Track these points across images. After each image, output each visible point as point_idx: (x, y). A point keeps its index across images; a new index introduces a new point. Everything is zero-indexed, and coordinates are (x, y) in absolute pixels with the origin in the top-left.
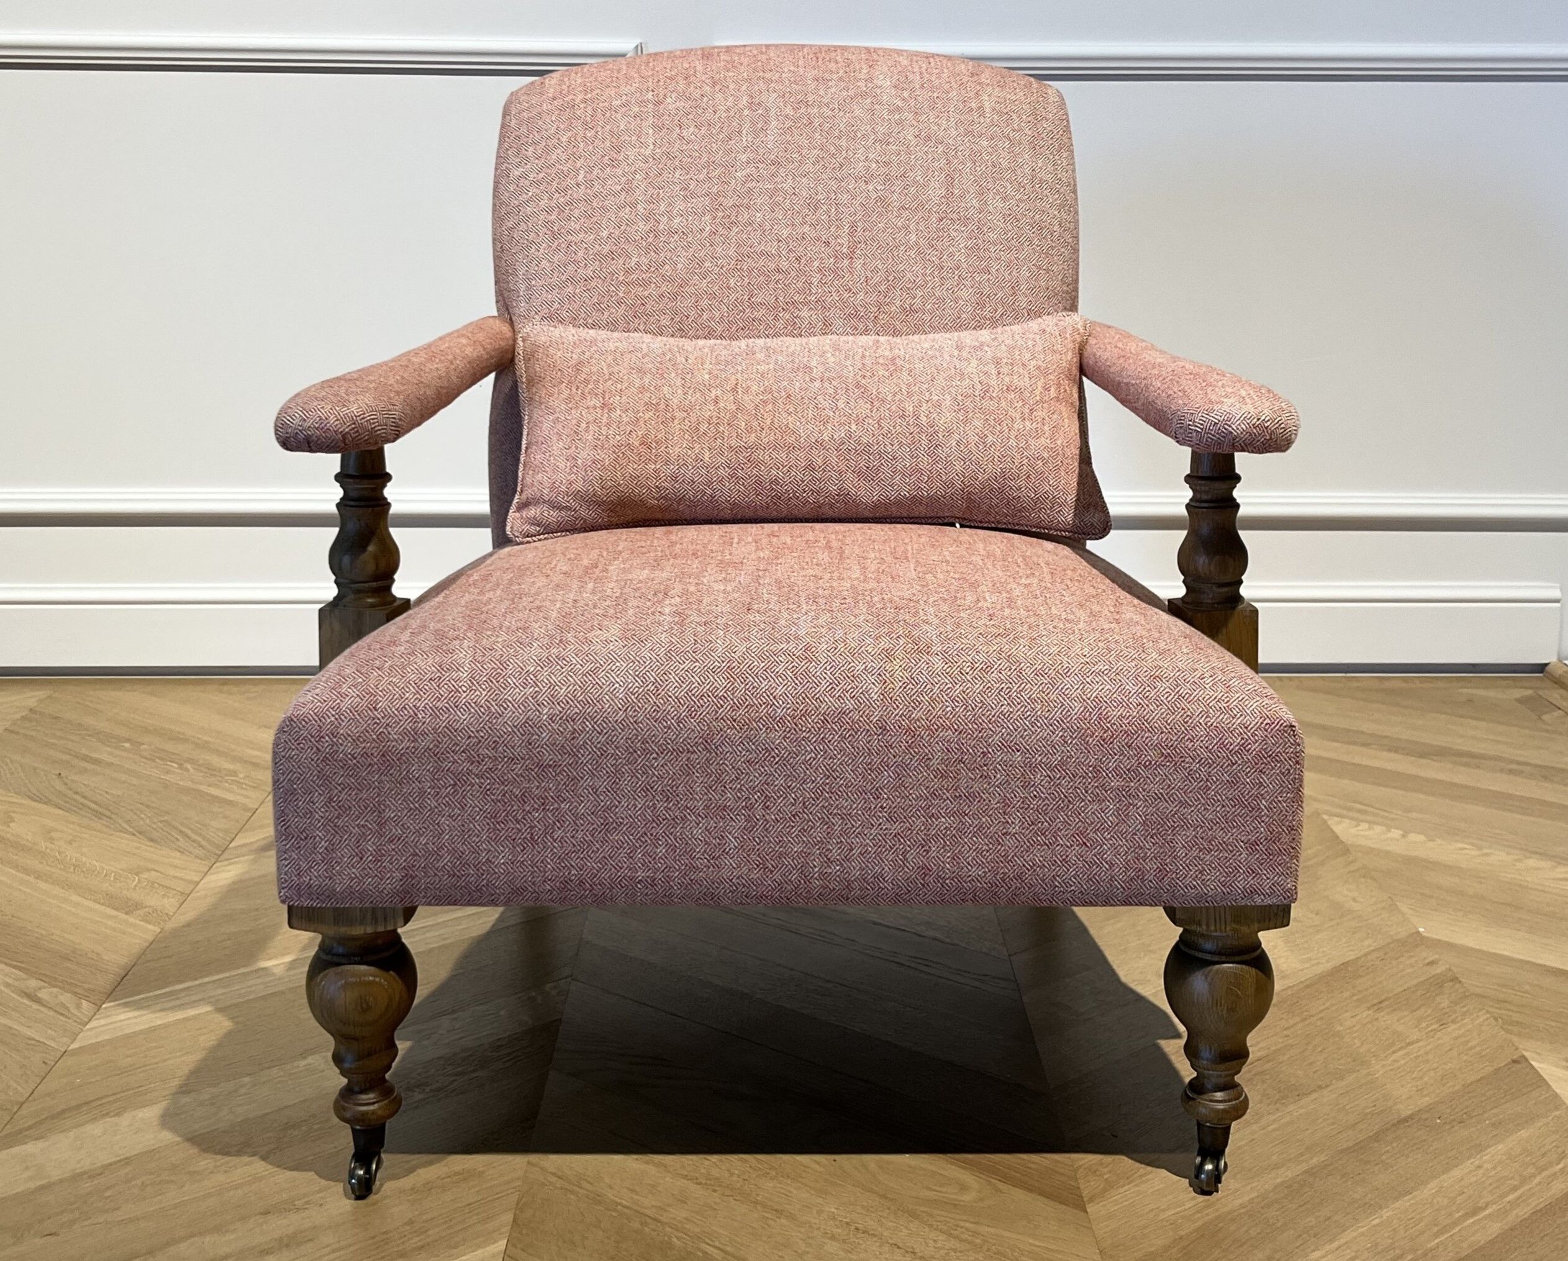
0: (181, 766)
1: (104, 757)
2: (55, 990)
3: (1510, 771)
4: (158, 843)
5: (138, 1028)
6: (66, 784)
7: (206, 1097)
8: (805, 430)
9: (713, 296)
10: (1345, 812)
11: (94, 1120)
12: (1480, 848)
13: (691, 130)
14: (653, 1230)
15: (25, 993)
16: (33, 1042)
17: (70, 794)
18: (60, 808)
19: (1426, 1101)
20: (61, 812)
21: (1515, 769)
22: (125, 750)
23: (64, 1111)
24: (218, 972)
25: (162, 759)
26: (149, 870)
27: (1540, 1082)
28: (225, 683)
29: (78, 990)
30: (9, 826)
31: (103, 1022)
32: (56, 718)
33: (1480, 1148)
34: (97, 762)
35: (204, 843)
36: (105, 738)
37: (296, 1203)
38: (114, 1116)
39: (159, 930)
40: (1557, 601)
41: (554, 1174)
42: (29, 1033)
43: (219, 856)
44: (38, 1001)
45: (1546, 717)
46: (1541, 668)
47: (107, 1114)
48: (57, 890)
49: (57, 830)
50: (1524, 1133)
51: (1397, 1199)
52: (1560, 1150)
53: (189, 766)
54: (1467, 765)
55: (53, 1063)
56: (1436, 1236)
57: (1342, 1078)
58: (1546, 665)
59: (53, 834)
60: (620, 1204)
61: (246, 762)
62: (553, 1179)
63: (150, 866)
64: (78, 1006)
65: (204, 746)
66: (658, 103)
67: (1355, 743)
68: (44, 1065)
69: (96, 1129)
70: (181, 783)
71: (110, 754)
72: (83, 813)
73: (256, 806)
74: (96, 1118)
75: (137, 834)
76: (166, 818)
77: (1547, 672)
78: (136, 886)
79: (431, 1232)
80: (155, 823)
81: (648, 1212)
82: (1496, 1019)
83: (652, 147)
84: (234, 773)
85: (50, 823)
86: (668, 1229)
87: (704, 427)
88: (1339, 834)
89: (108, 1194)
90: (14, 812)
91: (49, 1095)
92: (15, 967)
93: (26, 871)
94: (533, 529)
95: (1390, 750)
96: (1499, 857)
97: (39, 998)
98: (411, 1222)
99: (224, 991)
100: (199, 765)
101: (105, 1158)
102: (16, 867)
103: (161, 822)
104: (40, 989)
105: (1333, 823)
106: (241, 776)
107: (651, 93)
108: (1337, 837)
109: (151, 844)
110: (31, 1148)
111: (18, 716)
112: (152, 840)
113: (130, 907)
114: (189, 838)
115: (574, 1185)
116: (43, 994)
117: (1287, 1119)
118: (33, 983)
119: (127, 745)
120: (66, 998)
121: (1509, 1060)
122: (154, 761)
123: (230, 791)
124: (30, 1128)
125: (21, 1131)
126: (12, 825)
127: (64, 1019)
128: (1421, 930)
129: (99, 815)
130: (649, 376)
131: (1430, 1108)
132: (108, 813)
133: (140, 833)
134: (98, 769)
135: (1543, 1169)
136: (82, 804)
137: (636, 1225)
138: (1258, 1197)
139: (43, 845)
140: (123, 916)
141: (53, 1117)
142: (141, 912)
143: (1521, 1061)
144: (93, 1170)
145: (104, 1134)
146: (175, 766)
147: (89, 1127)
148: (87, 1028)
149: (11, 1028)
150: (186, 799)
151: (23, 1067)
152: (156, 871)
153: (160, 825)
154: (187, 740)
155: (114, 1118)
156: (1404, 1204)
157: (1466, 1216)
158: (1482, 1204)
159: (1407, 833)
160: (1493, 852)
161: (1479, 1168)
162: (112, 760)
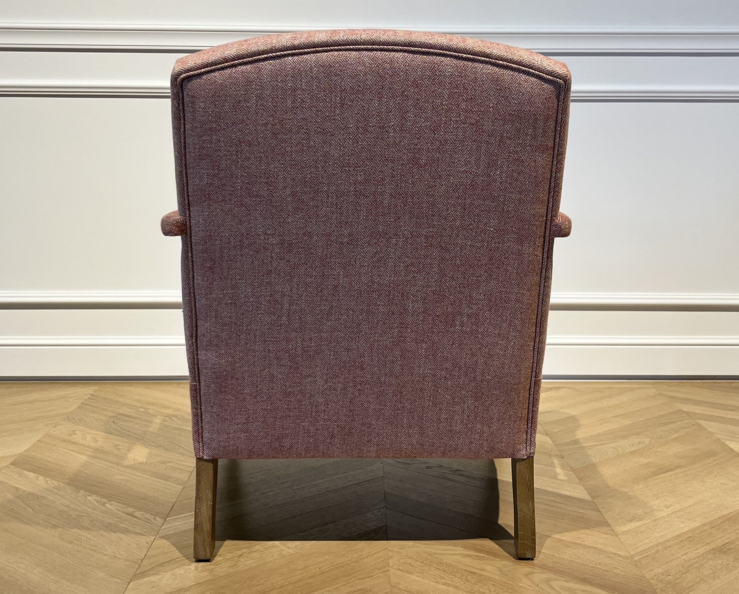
1: (133, 414)
2: (142, 512)
4: (170, 451)
5: (186, 529)
6: (118, 426)
7: (230, 557)
15: (127, 513)
17: (121, 430)
20: (119, 437)
23: (163, 563)
29: (152, 512)
31: (169, 526)
32: (104, 398)
34: (130, 416)
36: (130, 406)
39: (183, 487)
47: (184, 565)
48: (129, 471)
49: (120, 445)
53: (174, 419)
55: (151, 543)
59: (119, 447)
63: (169, 460)
64: (155, 519)
67: (727, 410)
68: (147, 544)
70: (173, 425)
72: (131, 438)
75: (159, 447)
76: (170, 440)
78: (165, 469)
80: (165, 442)
85: (116, 443)
88: (733, 448)
90: (98, 438)
91: (153, 556)
92: (119, 502)
93: (111, 462)
97: (135, 516)
102: (105, 460)
103: (168, 442)
104: (134, 512)
105: (727, 443)
108: (732, 449)
109: (166, 451)
110: (152, 578)
111: (86, 397)
112: (166, 449)
113: (165, 477)
116: (136, 514)
118: (130, 510)
120: (148, 516)
124: (148, 570)
125: (145, 572)
127: (151, 525)
129: (138, 439)
132: (142, 438)
134: (131, 419)
136: (129, 434)
139: (116, 452)
140: (164, 482)
141: (159, 565)
142: (171, 480)
144: (186, 588)
145: (185, 572)
146: (168, 418)
147: (177, 570)
148: (162, 528)
149: (127, 528)
150: (177, 432)
151: (137, 544)
152: (172, 462)
153: (168, 443)
154: (170, 408)
155: (187, 567)
162: (136, 415)
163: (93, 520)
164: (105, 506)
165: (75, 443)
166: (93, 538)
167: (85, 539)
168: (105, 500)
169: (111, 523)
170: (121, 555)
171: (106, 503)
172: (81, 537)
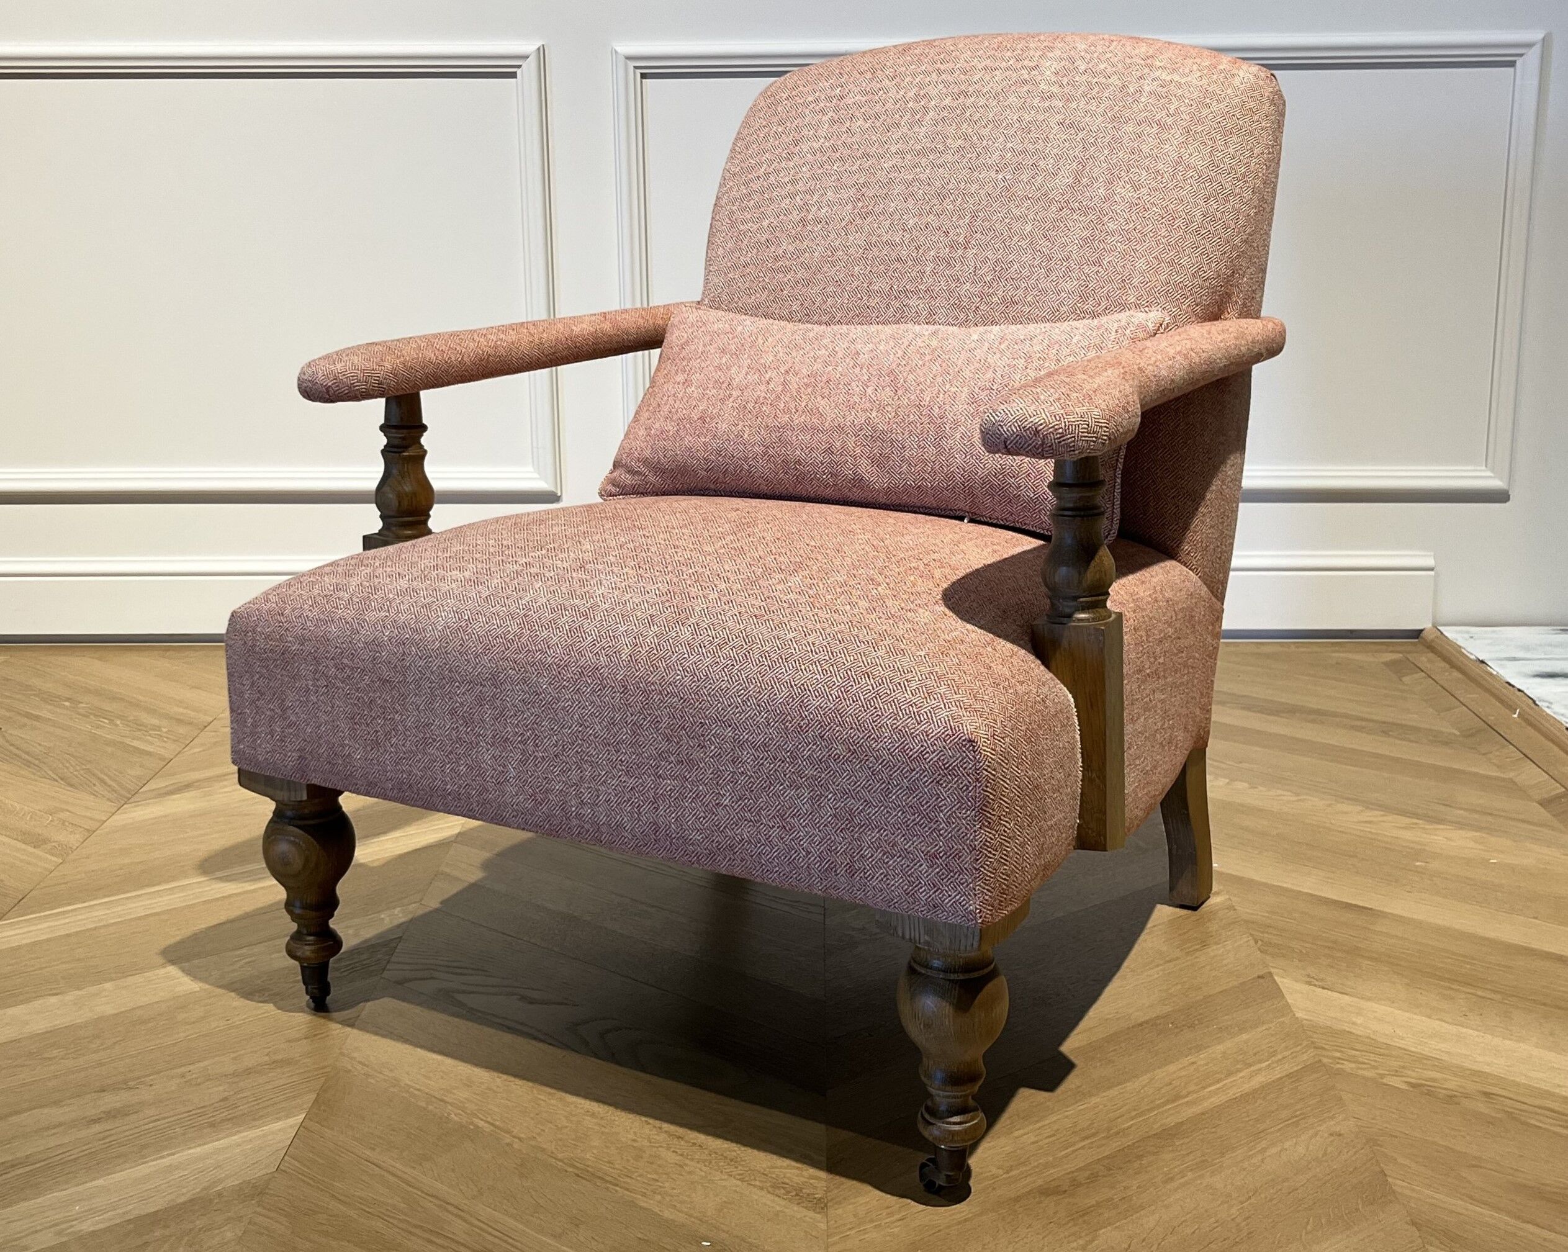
0: (111, 721)
1: (44, 713)
3: (1353, 727)
4: (76, 788)
12: (1298, 795)
14: (438, 1109)
19: (1167, 1009)
21: (1358, 724)
22: (66, 708)
24: (106, 897)
25: (95, 715)
26: (63, 810)
27: (1278, 993)
28: (168, 649)
32: (8, 680)
33: (1199, 1048)
34: (37, 718)
35: (118, 788)
36: (48, 698)
40: (1432, 569)
41: (360, 1062)
43: (129, 799)
45: (1406, 679)
46: (1417, 634)
50: (1245, 1037)
51: (1109, 1088)
52: (1272, 1051)
53: (120, 723)
54: (1313, 721)
56: (1132, 1118)
58: (1421, 631)
60: (412, 1087)
61: (171, 718)
63: (65, 807)
65: (136, 705)
70: (108, 737)
71: (50, 711)
72: (16, 762)
73: (173, 757)
75: (59, 780)
76: (88, 767)
77: (1422, 638)
78: (48, 824)
79: (242, 1107)
80: (76, 771)
81: (436, 1095)
82: (1256, 942)
84: (159, 728)
86: (450, 1107)
95: (1243, 708)
96: (1314, 803)
98: (225, 1099)
100: (129, 721)
103: (83, 769)
106: (167, 731)
109: (70, 789)
112: (71, 785)
113: (38, 841)
114: (105, 783)
115: (375, 1070)
119: (67, 704)
121: (1255, 976)
122: (89, 717)
123: (152, 744)
129: (28, 764)
131: (1166, 1016)
132: (37, 762)
133: (62, 779)
134: (36, 725)
135: (1250, 1065)
136: (15, 755)
137: (422, 1104)
140: (31, 849)
142: (49, 846)
143: (1266, 977)
146: (105, 721)
150: (109, 750)
152: (68, 811)
154: (122, 700)
156: (1113, 1092)
157: (1168, 1102)
158: (1184, 1092)
159: (1232, 780)
160: (1307, 797)
161: (1193, 1063)
162: (50, 716)
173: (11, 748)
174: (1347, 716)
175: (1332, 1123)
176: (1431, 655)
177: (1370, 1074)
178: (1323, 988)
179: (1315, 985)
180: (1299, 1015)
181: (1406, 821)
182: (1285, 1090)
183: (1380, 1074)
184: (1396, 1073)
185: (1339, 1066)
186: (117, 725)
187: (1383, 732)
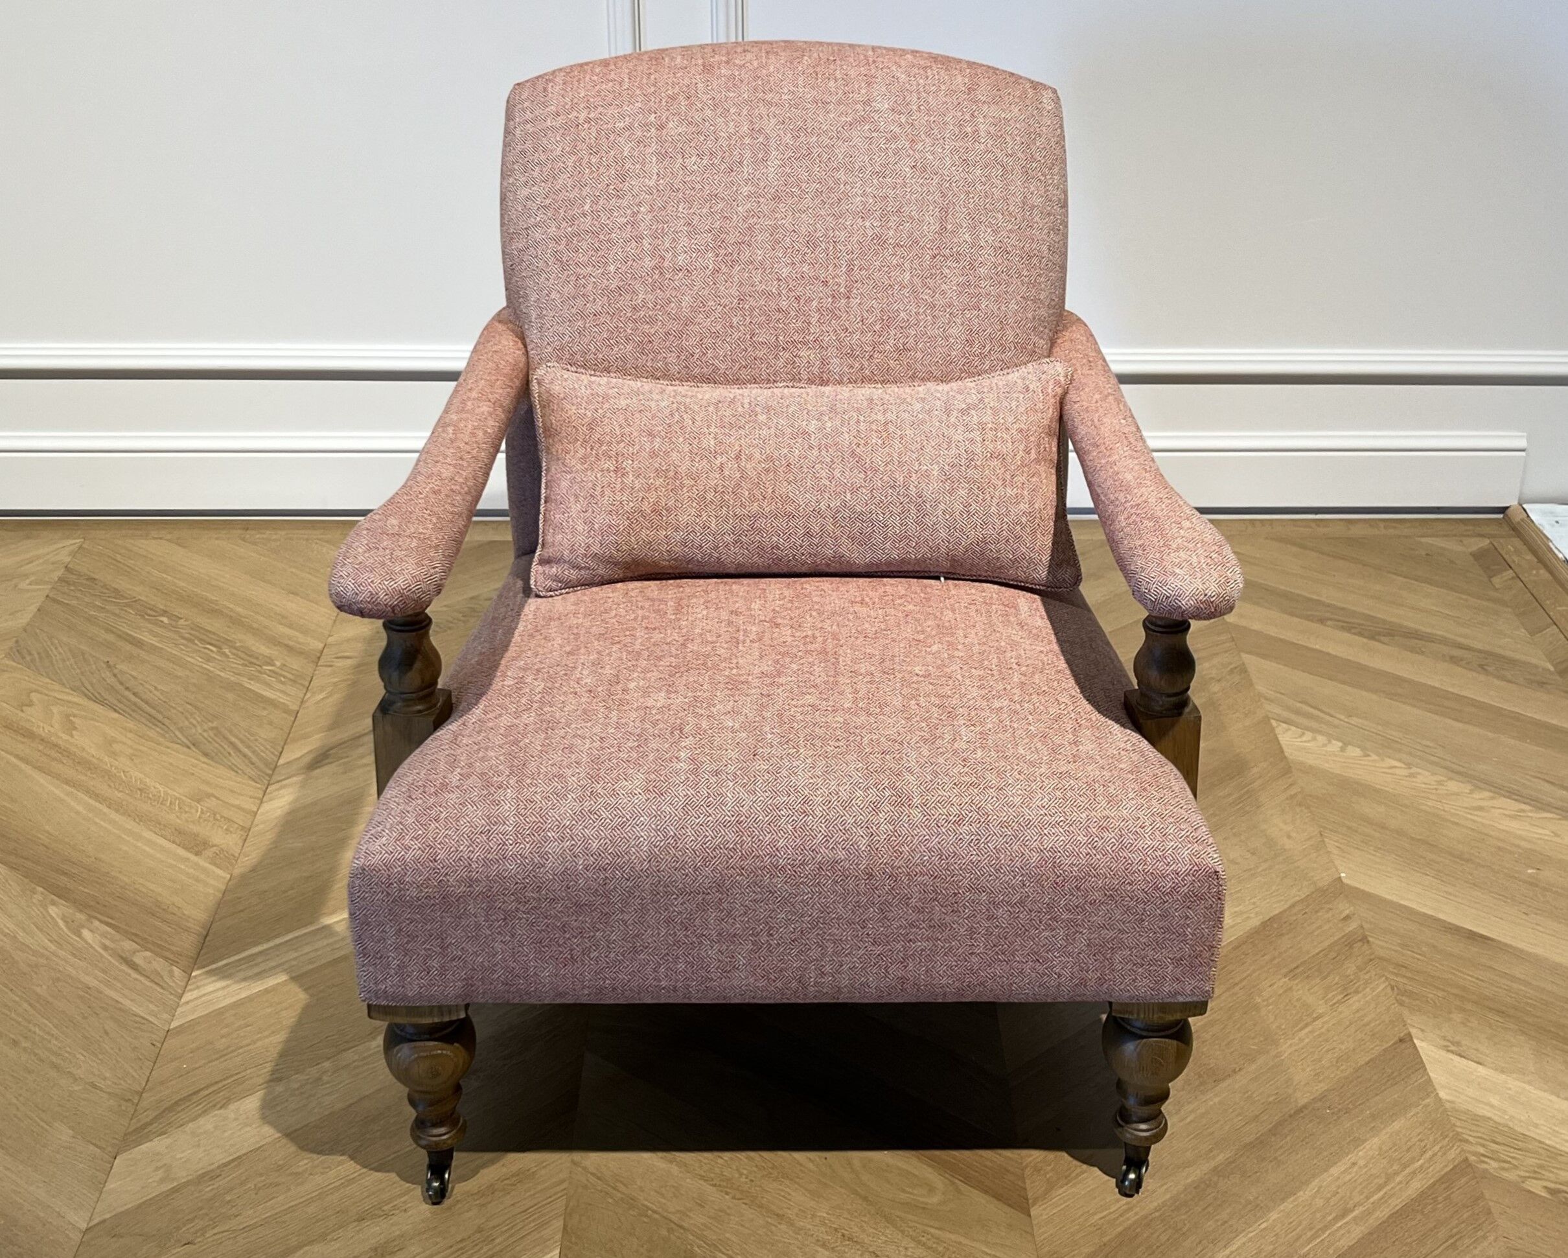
0: (220, 650)
1: (144, 635)
2: (148, 954)
3: (1454, 660)
4: (212, 759)
5: (227, 1001)
6: (115, 676)
7: (296, 1086)
8: (804, 499)
9: (716, 335)
10: (1293, 717)
11: (205, 1112)
12: (1408, 765)
13: (694, 159)
14: (679, 1238)
15: (122, 957)
16: (137, 1019)
17: (119, 687)
18: (115, 711)
19: (1322, 1087)
20: (116, 715)
21: (1457, 655)
22: (165, 626)
23: (177, 1103)
24: (289, 931)
25: (201, 640)
26: (209, 796)
27: (1418, 1065)
29: (167, 954)
30: (72, 736)
31: (195, 994)
32: (93, 579)
33: (1358, 1142)
34: (138, 644)
35: (254, 759)
36: (144, 611)
37: (385, 1208)
38: (221, 1108)
39: (229, 876)
40: (1523, 450)
41: (593, 1173)
42: (135, 1009)
43: (270, 776)
44: (134, 967)
45: (1495, 580)
46: (1501, 511)
47: (214, 1105)
48: (130, 824)
49: (116, 740)
50: (1396, 1125)
51: (1283, 1200)
52: (1423, 1144)
53: (227, 650)
54: (1414, 649)
55: (160, 1044)
56: (1310, 1241)
57: (1253, 1061)
58: (1507, 508)
59: (117, 747)
60: (649, 1209)
61: (279, 643)
62: (593, 1179)
63: (210, 790)
64: (171, 973)
65: (236, 621)
66: (661, 127)
67: (1314, 619)
68: (152, 1046)
69: (207, 1123)
70: (222, 674)
71: (151, 633)
72: (139, 717)
73: (297, 708)
74: (206, 1111)
75: (192, 747)
76: (215, 724)
77: (1507, 515)
78: (200, 817)
79: (497, 1241)
80: (205, 731)
81: (673, 1218)
82: (1393, 989)
83: (655, 177)
84: (270, 660)
85: (111, 732)
86: (690, 1237)
87: (710, 496)
88: (1284, 747)
89: (228, 1198)
90: (75, 716)
91: (162, 1083)
92: (107, 924)
93: (96, 796)
94: (554, 585)
95: (1343, 628)
96: (1425, 778)
97: (137, 965)
98: (480, 1230)
99: (296, 955)
100: (235, 648)
101: (221, 1157)
102: (87, 791)
103: (211, 728)
104: (134, 953)
105: (1280, 729)
106: (278, 664)
107: (653, 115)
108: (1282, 750)
109: (205, 759)
110: (157, 1145)
111: (55, 577)
112: (206, 755)
113: (197, 845)
114: (240, 751)
115: (609, 1185)
116: (138, 959)
117: (1203, 1110)
118: (128, 945)
119: (165, 620)
120: (159, 964)
121: (1396, 1039)
122: (192, 641)
123: (270, 685)
124: (150, 1123)
125: (145, 1126)
126: (74, 732)
127: (162, 991)
128: (1343, 875)
129: (154, 720)
130: (658, 440)
131: (1322, 1098)
132: (160, 716)
133: (194, 745)
134: (143, 654)
135: (1405, 1167)
136: (135, 704)
137: (664, 1232)
138: (1171, 1198)
139: (108, 761)
140: (193, 856)
141: (169, 1109)
142: (209, 853)
143: (1406, 1040)
144: (212, 1171)
145: (216, 1127)
146: (214, 649)
147: (202, 1121)
148: (183, 1000)
149: (117, 1001)
150: (230, 696)
151: (135, 1049)
152: (215, 797)
153: (211, 733)
154: (221, 613)
155: (221, 1111)
156: (1288, 1205)
157: (1336, 1219)
158: (1350, 1205)
159: (1346, 744)
160: (1420, 771)
161: (1354, 1164)
162: (154, 641)
163: (58, 979)
164: (80, 936)
165: (30, 735)
166: (55, 1031)
167: (41, 1033)
168: (81, 917)
169: (89, 988)
170: (105, 1079)
171: (83, 927)
172: (33, 1029)
173: (127, 693)
174: (1444, 641)
175: (1485, 1244)
176: (1517, 542)
177: (1511, 1176)
178: (1461, 1056)
179: (1452, 1052)
180: (1443, 1094)
181: (1512, 806)
182: (1440, 1198)
183: (1521, 1177)
184: (1535, 1175)
185: (1485, 1166)
186: (227, 656)
187: (1481, 666)
